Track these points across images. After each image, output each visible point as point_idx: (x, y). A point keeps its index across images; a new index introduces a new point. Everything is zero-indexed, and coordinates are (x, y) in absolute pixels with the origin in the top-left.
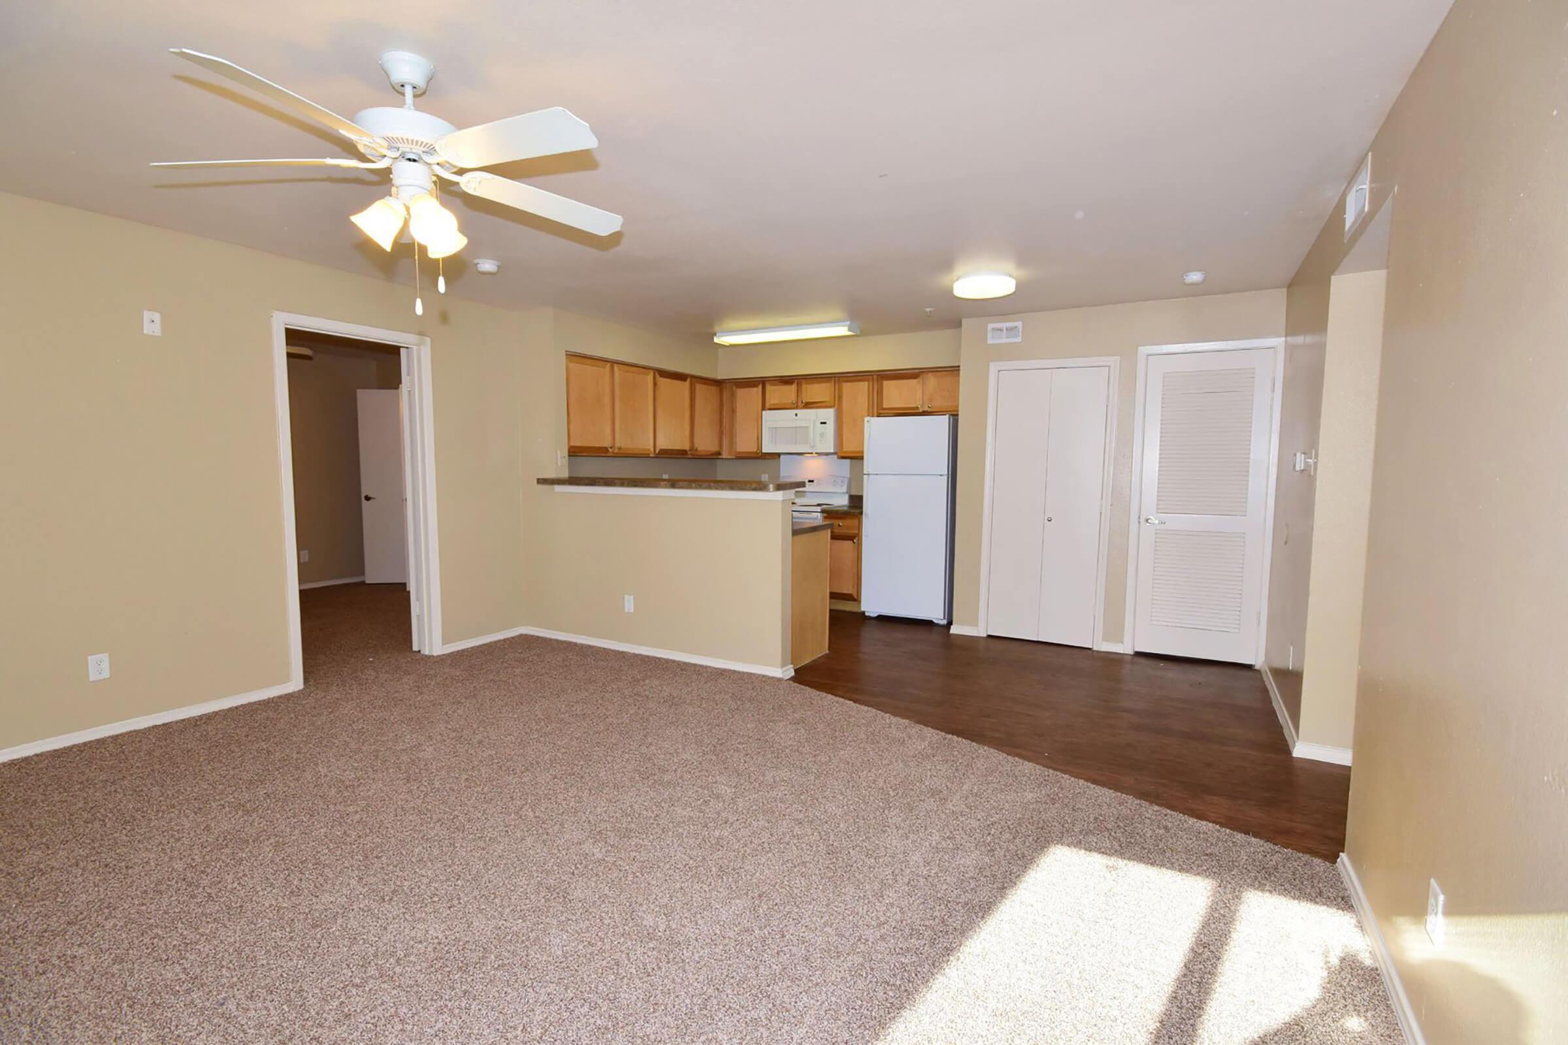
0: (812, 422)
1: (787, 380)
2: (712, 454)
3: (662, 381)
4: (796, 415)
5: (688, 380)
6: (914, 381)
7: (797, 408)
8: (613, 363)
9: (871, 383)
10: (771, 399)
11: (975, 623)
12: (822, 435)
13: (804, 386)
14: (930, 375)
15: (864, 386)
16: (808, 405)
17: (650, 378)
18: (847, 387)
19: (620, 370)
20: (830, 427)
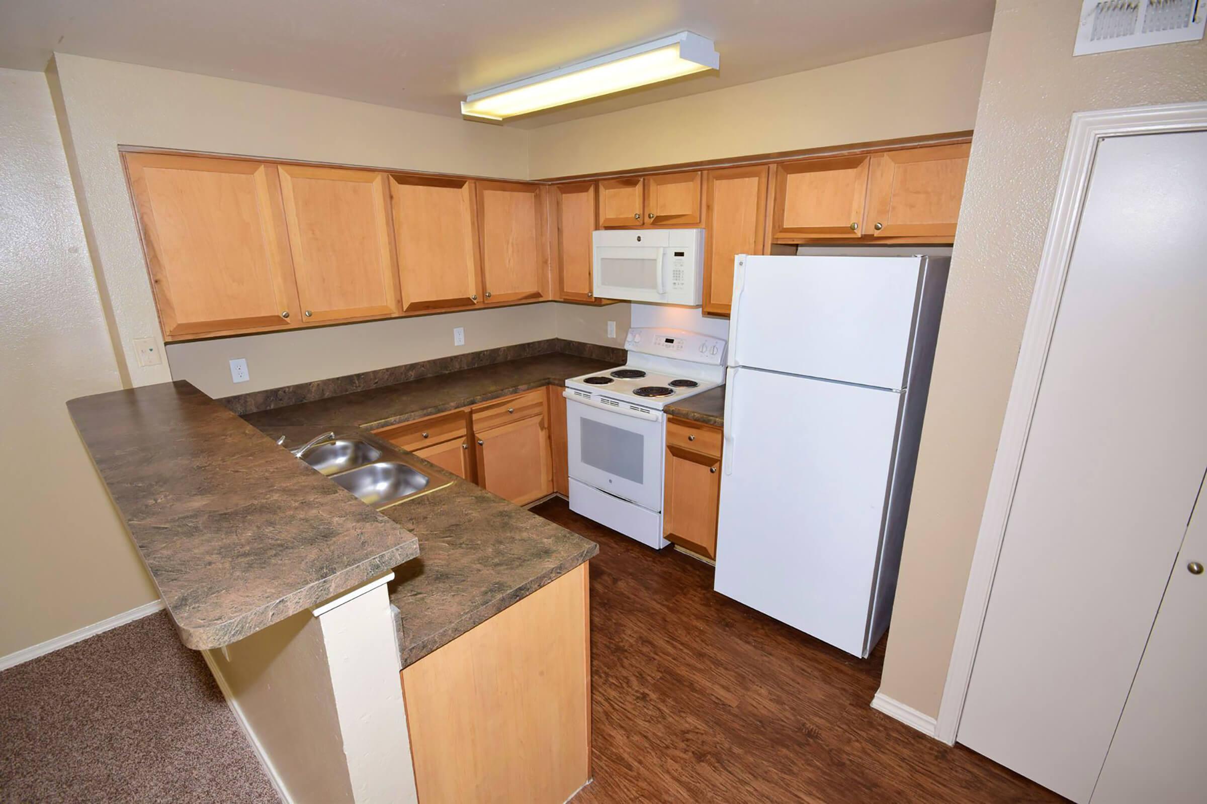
0: (661, 251)
1: (628, 179)
2: (526, 298)
3: (405, 191)
4: (639, 239)
5: (466, 186)
6: (851, 172)
7: (643, 226)
8: (274, 163)
9: (764, 180)
10: (608, 213)
11: (932, 709)
12: (677, 274)
13: (653, 187)
14: (886, 157)
15: (750, 186)
16: (660, 222)
17: (376, 186)
18: (722, 188)
19: (292, 176)
20: (690, 265)
